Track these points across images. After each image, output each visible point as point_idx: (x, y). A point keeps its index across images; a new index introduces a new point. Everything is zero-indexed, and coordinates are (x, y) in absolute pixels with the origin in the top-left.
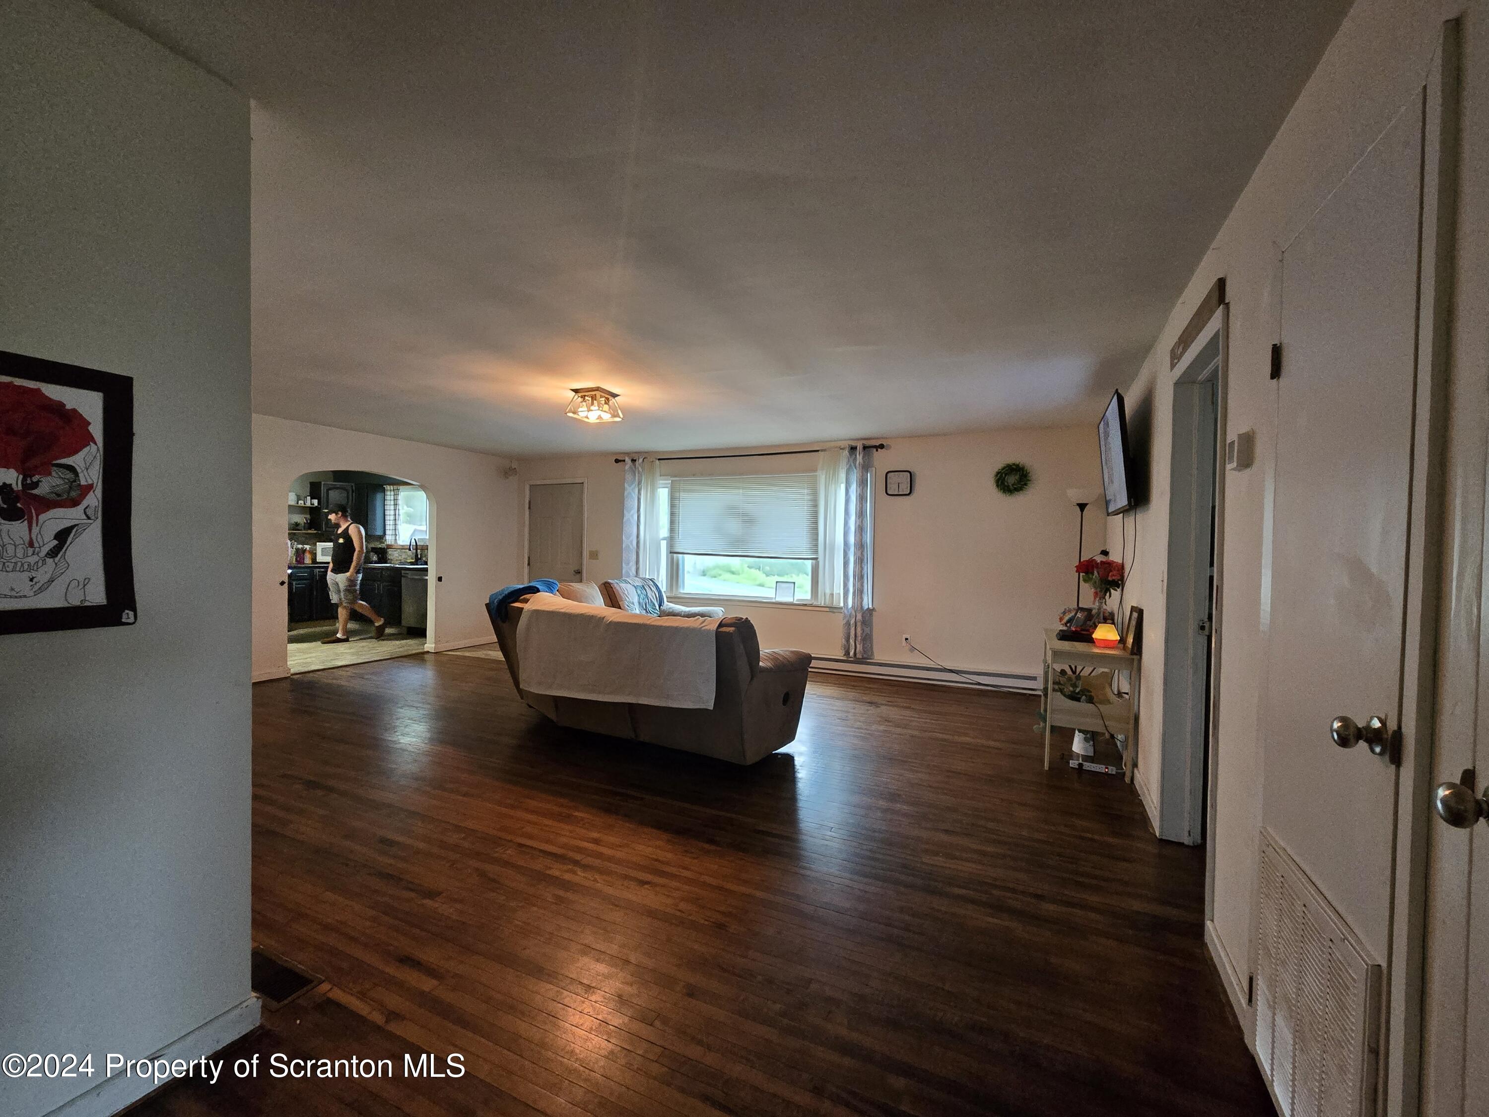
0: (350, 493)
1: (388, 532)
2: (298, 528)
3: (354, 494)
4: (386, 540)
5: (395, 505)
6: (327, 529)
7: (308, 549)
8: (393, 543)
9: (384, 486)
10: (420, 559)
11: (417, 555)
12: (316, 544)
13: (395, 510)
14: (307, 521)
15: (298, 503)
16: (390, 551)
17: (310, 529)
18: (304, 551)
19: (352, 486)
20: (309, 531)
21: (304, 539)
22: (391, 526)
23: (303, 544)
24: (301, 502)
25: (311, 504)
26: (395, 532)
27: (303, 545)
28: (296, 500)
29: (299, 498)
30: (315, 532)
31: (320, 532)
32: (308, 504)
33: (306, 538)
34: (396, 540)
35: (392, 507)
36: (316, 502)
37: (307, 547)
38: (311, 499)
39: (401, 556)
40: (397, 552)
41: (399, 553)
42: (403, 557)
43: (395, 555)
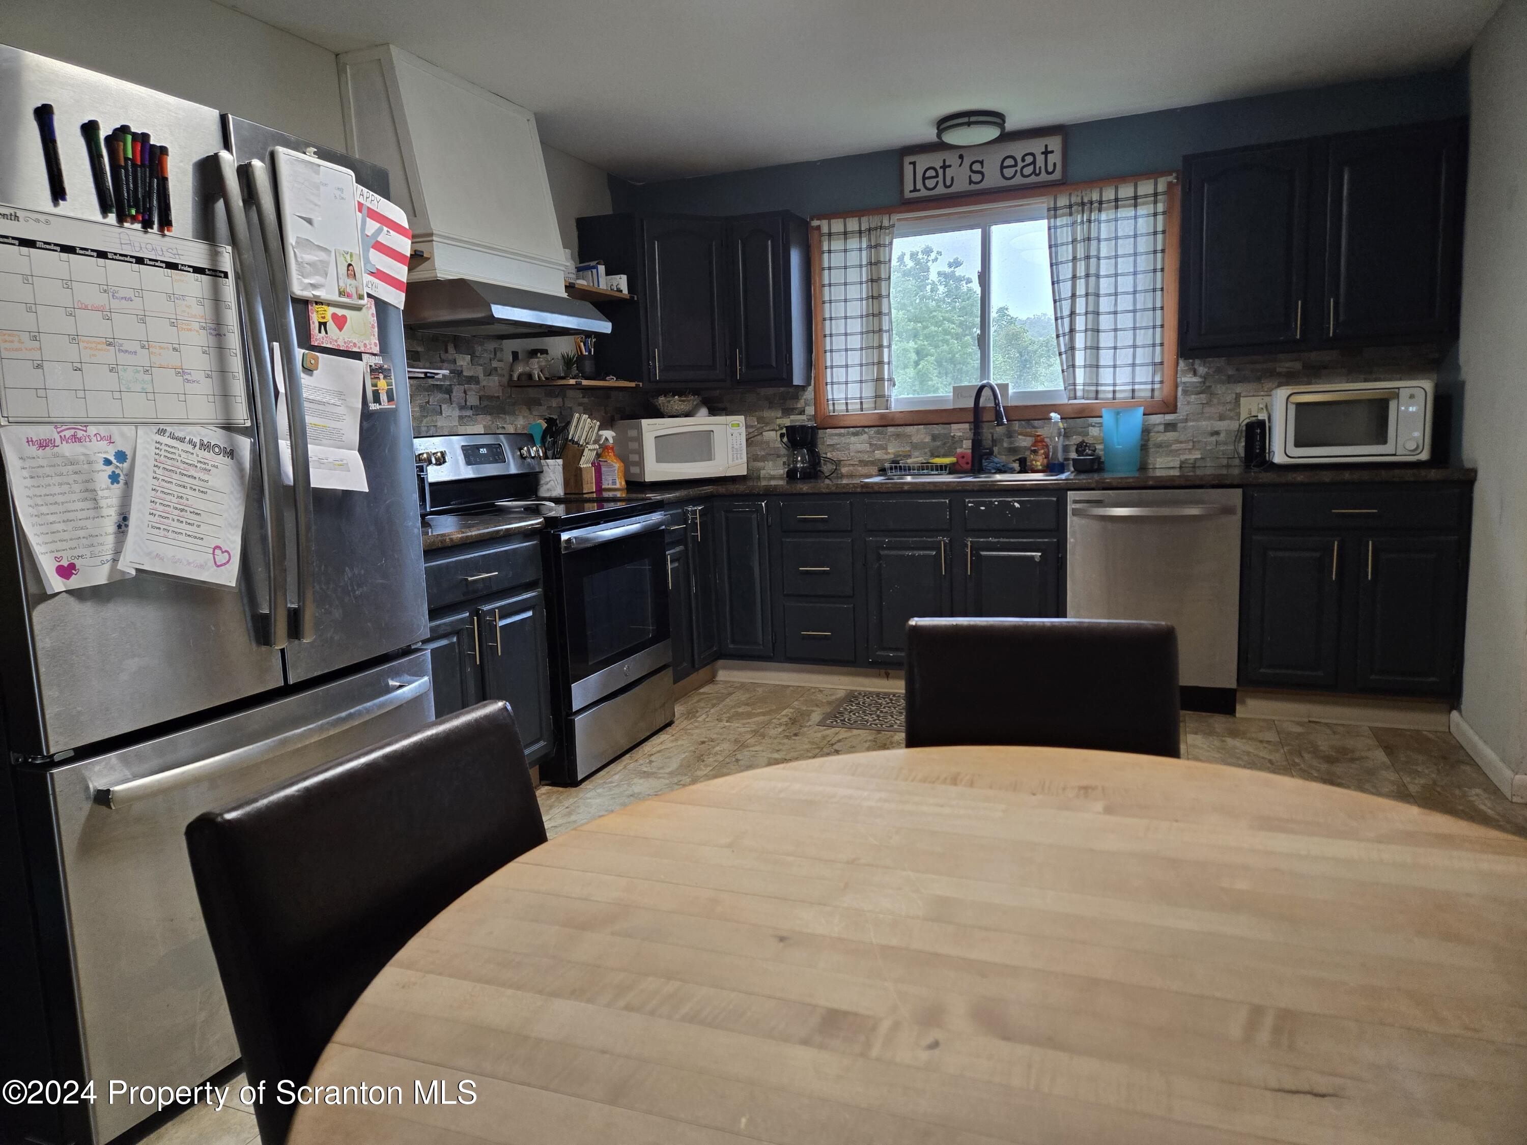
7: (611, 441)
8: (855, 408)
10: (991, 452)
12: (640, 425)
13: (874, 298)
14: (589, 351)
16: (829, 440)
25: (611, 288)
26: (879, 372)
31: (641, 385)
34: (881, 396)
35: (856, 292)
36: (623, 282)
37: (609, 435)
38: (611, 273)
39: (884, 448)
40: (865, 437)
41: (870, 438)
42: (889, 451)
43: (851, 446)
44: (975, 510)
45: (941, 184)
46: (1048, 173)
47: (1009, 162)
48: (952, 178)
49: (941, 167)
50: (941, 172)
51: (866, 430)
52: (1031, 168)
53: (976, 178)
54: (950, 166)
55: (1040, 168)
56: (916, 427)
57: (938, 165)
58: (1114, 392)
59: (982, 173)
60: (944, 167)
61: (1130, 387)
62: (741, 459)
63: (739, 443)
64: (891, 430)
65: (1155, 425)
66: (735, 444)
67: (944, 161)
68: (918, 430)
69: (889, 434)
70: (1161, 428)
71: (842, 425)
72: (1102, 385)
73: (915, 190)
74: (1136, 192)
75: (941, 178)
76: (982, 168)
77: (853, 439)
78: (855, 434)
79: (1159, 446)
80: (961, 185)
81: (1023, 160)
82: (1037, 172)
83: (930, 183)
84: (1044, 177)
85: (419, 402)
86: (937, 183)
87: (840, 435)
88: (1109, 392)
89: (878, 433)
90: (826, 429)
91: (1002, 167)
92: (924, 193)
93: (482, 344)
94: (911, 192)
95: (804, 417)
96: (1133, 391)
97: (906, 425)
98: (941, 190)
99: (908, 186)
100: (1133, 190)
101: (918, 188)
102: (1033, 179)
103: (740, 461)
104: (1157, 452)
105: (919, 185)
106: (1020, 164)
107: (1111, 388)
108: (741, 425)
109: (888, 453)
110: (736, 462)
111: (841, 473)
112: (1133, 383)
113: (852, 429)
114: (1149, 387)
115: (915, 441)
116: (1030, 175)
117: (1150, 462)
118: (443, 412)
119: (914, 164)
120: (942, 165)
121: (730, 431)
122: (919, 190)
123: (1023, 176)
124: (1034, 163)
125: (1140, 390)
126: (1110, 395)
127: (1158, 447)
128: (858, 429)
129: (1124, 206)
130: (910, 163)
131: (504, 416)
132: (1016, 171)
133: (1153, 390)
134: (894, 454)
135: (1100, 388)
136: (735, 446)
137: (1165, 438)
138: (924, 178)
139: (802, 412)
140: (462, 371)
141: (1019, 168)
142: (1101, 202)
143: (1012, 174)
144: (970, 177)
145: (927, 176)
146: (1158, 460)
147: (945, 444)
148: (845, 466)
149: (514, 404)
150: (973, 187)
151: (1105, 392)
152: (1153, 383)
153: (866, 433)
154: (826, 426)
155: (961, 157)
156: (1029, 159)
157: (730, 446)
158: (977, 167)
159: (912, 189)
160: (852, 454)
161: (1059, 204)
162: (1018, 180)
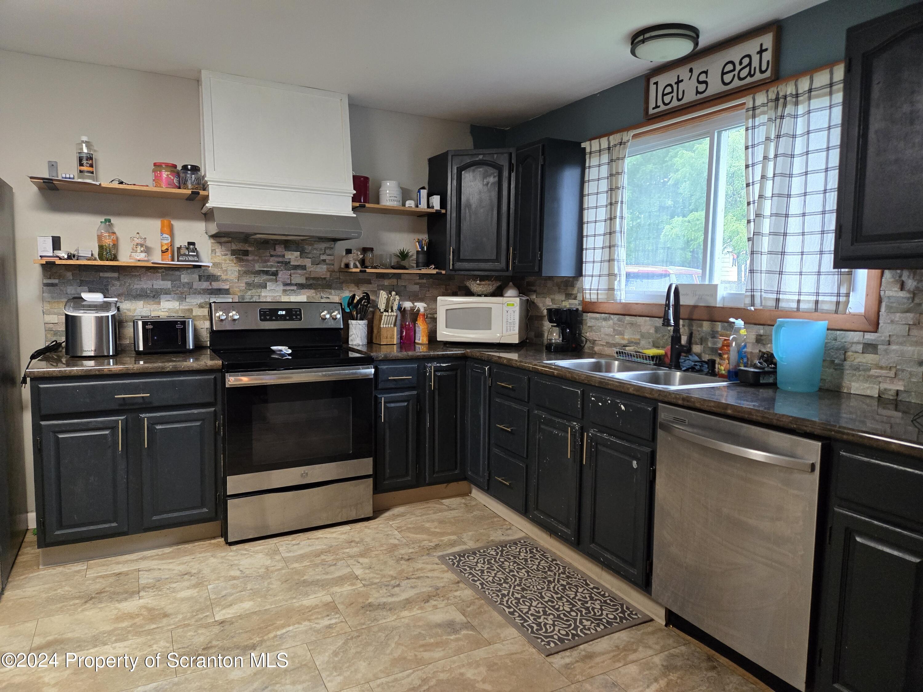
0: (505, 174)
1: (587, 269)
2: (404, 263)
3: (513, 175)
4: (582, 290)
5: (613, 190)
6: (459, 265)
7: (422, 310)
8: (602, 297)
9: (583, 145)
10: (688, 350)
11: (676, 339)
12: (436, 300)
13: (612, 204)
14: (422, 248)
15: (404, 205)
16: (590, 319)
17: (427, 265)
18: (415, 314)
19: (510, 154)
20: (424, 271)
21: (416, 288)
22: (598, 252)
23: (415, 298)
24: (410, 204)
25: (428, 207)
26: (610, 268)
27: (413, 301)
28: (399, 198)
29: (405, 195)
30: (434, 272)
31: (444, 272)
32: (423, 206)
33: (421, 286)
34: (611, 289)
35: (603, 199)
36: (436, 201)
37: (421, 306)
38: (429, 195)
39: (621, 334)
40: (611, 322)
41: (614, 324)
42: (625, 337)
43: (602, 329)
44: (595, 403)
45: (675, 98)
46: (762, 72)
47: (730, 67)
48: (684, 91)
49: (676, 83)
50: (675, 87)
51: (612, 316)
52: (747, 70)
53: (702, 87)
54: (682, 81)
55: (755, 68)
56: (644, 318)
57: (673, 81)
58: (799, 301)
59: (706, 82)
60: (678, 83)
61: (814, 298)
62: (514, 330)
63: (512, 318)
64: (628, 318)
65: (853, 343)
66: (509, 318)
67: (678, 76)
68: (645, 321)
69: (626, 322)
70: (860, 348)
71: (597, 311)
72: (785, 293)
73: (657, 107)
74: (831, 78)
75: (675, 94)
76: (707, 77)
77: (604, 323)
78: (605, 319)
79: (857, 368)
80: (690, 97)
81: (741, 63)
82: (752, 73)
83: (667, 99)
84: (758, 76)
85: (245, 280)
86: (672, 97)
87: (596, 319)
88: (792, 301)
89: (619, 320)
90: (588, 313)
91: (723, 74)
92: (663, 108)
93: (311, 245)
94: (654, 109)
95: (576, 302)
96: (817, 302)
97: (640, 316)
98: (675, 103)
99: (652, 104)
100: (828, 76)
101: (658, 105)
102: (749, 80)
103: (512, 332)
104: (854, 375)
105: (660, 103)
106: (738, 67)
107: (796, 298)
108: (515, 305)
109: (623, 339)
110: (509, 333)
111: (595, 351)
112: (818, 294)
113: (603, 315)
114: (834, 299)
115: (643, 331)
116: (745, 78)
117: (844, 384)
118: (268, 287)
119: (656, 83)
120: (676, 81)
121: (505, 308)
122: (659, 107)
123: (740, 79)
124: (750, 64)
125: (823, 302)
126: (794, 305)
127: (855, 370)
128: (606, 315)
129: (818, 97)
130: (654, 83)
131: (330, 290)
132: (734, 75)
133: (838, 303)
134: (628, 340)
135: (781, 297)
136: (509, 321)
137: (864, 361)
138: (664, 95)
139: (575, 298)
140: (289, 262)
141: (736, 72)
142: (797, 96)
143: (730, 80)
144: (697, 87)
145: (665, 93)
146: (853, 384)
147: (663, 336)
148: (598, 345)
149: (342, 283)
150: (700, 96)
151: (788, 301)
152: (838, 295)
153: (612, 319)
154: (588, 311)
155: (691, 70)
156: (746, 61)
157: (505, 320)
158: (702, 78)
159: (654, 106)
160: (603, 336)
161: (758, 102)
162: (737, 83)
